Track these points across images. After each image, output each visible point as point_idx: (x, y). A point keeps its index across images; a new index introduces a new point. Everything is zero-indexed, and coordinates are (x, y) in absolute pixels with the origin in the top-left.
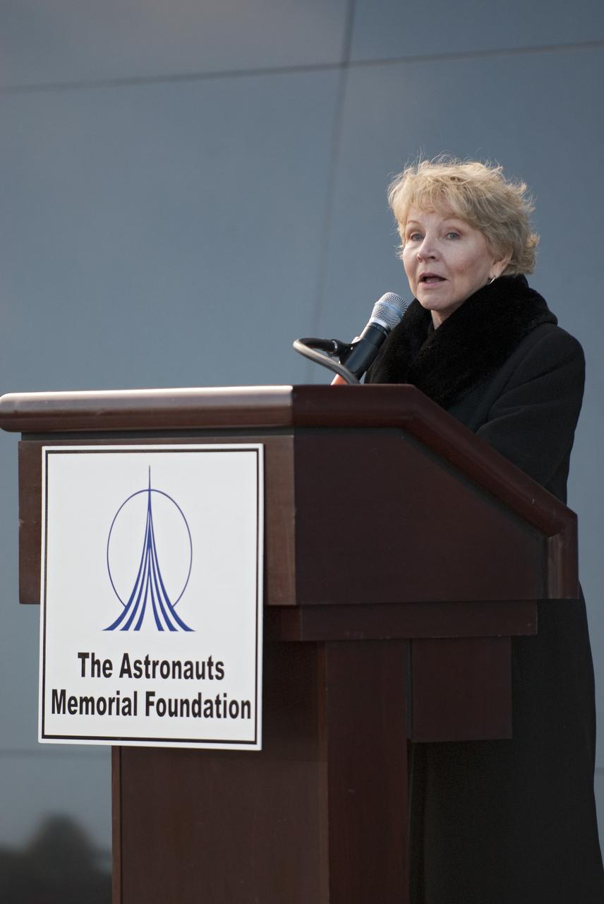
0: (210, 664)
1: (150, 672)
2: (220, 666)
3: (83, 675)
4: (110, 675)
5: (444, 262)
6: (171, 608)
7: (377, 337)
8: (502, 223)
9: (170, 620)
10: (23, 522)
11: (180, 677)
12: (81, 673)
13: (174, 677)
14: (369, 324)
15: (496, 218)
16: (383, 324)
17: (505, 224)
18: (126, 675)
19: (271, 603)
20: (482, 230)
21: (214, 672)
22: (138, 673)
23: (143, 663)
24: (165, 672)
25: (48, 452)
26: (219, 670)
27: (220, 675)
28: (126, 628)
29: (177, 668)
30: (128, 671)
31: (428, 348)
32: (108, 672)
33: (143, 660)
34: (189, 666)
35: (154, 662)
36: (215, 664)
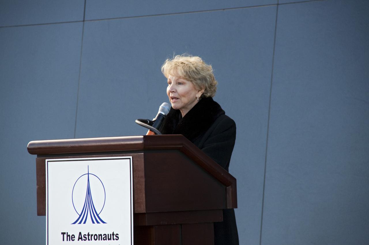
0: (113, 234)
1: (90, 238)
2: (117, 235)
3: (63, 240)
4: (74, 240)
5: (178, 93)
6: (98, 215)
7: (161, 118)
8: (198, 79)
9: (97, 219)
10: (38, 186)
11: (101, 240)
12: (62, 239)
13: (99, 240)
14: (158, 114)
15: (195, 77)
16: (163, 114)
17: (199, 79)
18: (80, 240)
19: (136, 212)
20: (191, 81)
21: (115, 237)
22: (85, 239)
23: (87, 235)
24: (96, 238)
25: (48, 161)
26: (116, 237)
27: (117, 238)
28: (80, 223)
29: (100, 237)
30: (81, 238)
31: (181, 124)
32: (73, 239)
33: (87, 234)
34: (105, 236)
35: (91, 235)
36: (115, 235)
